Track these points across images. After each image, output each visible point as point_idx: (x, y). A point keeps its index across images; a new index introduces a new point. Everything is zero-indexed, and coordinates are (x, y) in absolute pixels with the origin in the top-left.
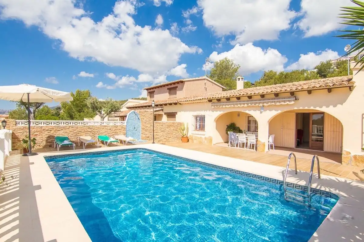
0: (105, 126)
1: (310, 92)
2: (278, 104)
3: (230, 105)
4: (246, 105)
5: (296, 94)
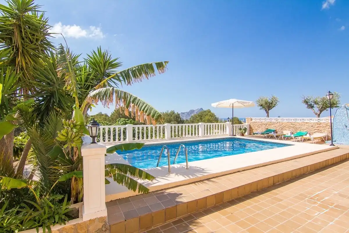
0: (307, 123)
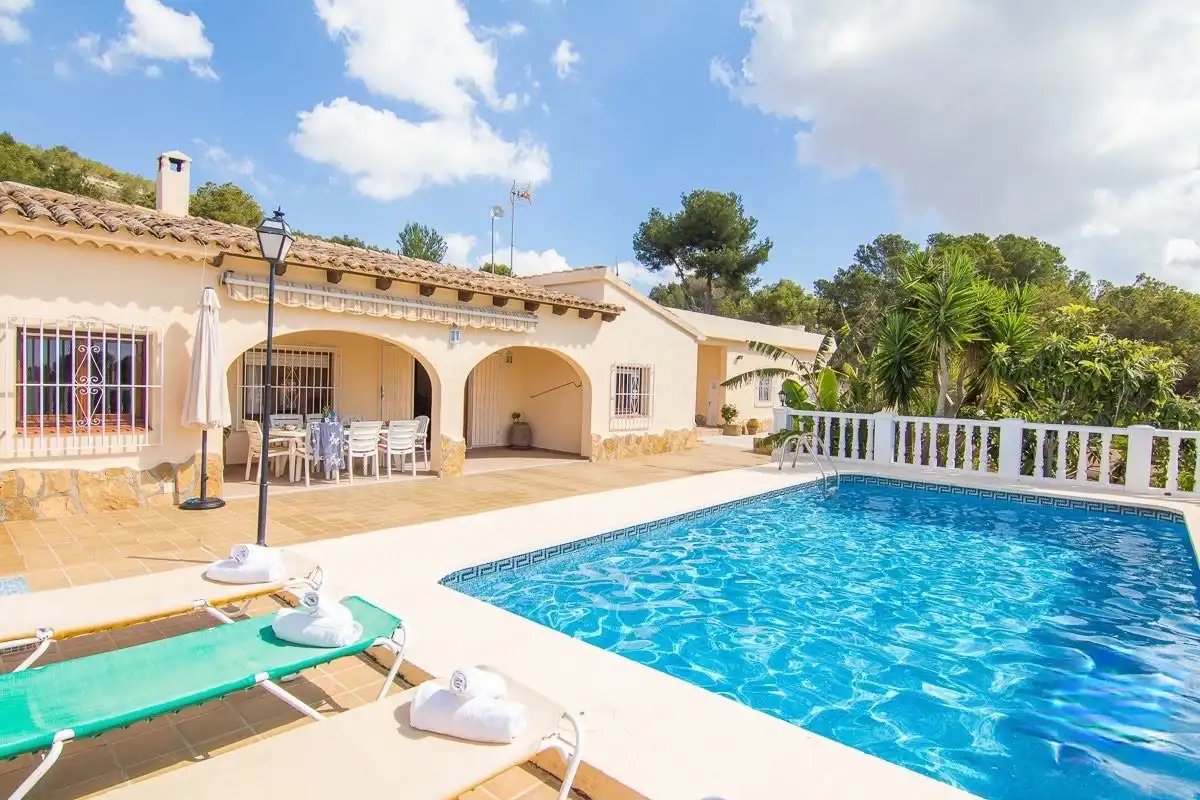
4: (411, 315)
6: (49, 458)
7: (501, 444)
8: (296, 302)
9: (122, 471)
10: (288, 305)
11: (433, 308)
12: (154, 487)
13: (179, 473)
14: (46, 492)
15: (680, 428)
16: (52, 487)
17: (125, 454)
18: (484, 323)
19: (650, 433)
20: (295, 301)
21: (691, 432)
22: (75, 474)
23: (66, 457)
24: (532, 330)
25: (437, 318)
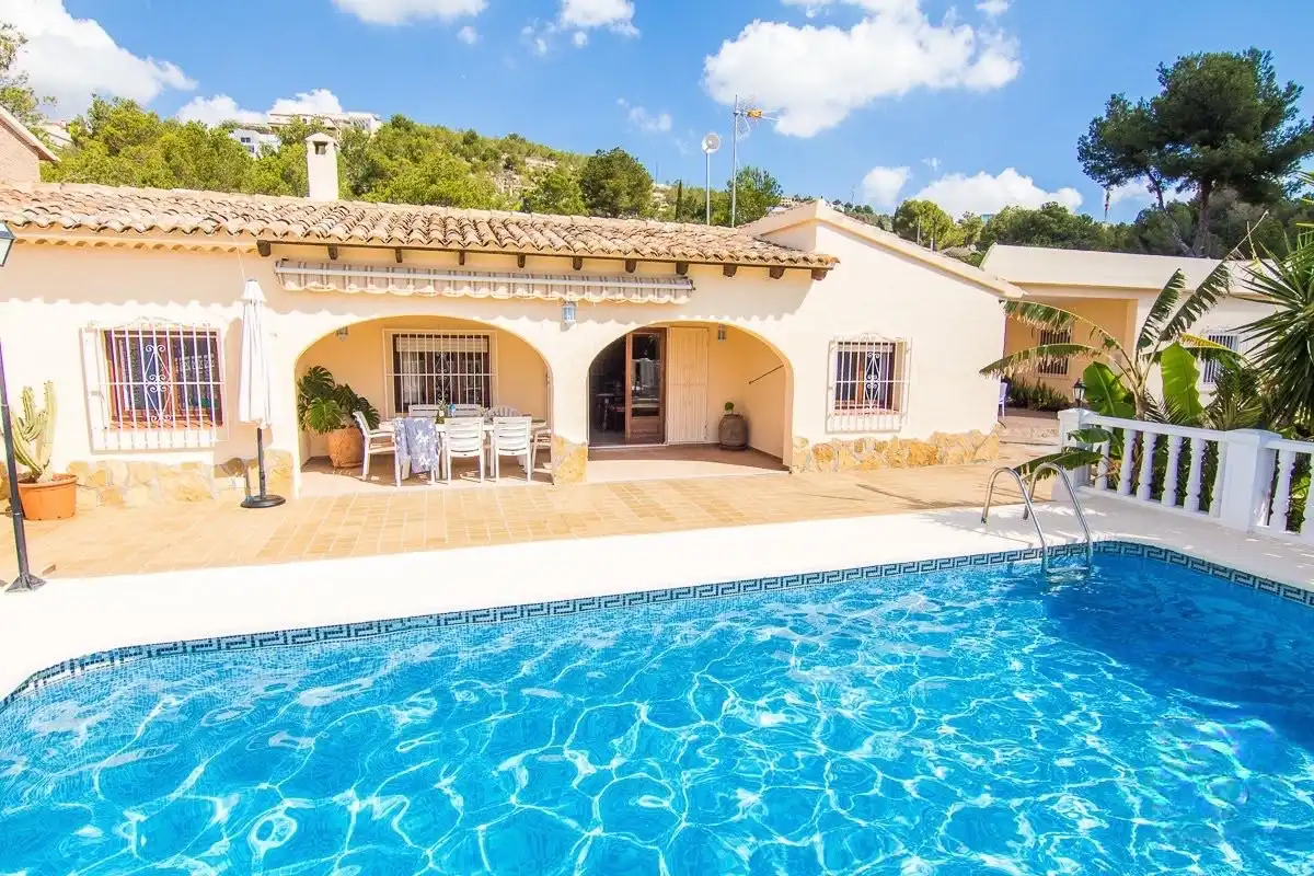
1: (730, 269)
2: (635, 298)
3: (411, 286)
4: (502, 292)
5: (692, 271)
6: (133, 451)
7: (710, 441)
8: (354, 288)
9: (194, 465)
10: (347, 291)
11: (530, 281)
12: (227, 481)
13: (249, 469)
14: (132, 480)
15: (967, 431)
16: (136, 477)
17: (199, 449)
18: (605, 295)
19: (903, 435)
20: (353, 286)
21: (987, 437)
22: (156, 466)
23: (147, 451)
24: (683, 299)
25: (538, 293)
